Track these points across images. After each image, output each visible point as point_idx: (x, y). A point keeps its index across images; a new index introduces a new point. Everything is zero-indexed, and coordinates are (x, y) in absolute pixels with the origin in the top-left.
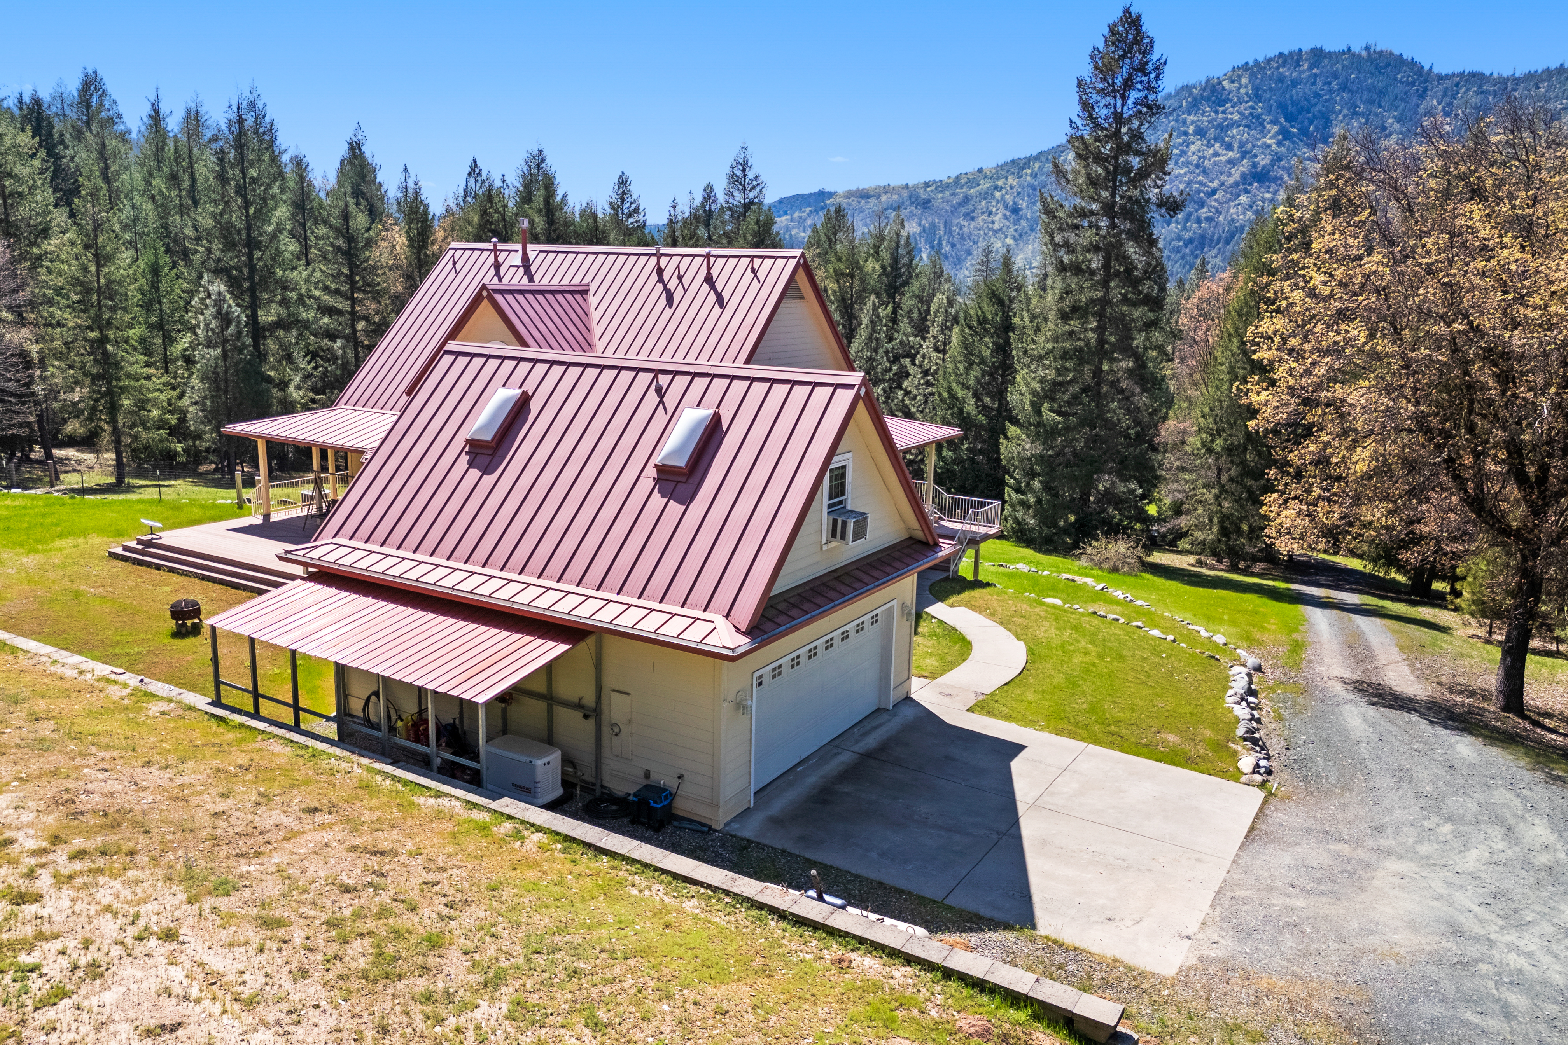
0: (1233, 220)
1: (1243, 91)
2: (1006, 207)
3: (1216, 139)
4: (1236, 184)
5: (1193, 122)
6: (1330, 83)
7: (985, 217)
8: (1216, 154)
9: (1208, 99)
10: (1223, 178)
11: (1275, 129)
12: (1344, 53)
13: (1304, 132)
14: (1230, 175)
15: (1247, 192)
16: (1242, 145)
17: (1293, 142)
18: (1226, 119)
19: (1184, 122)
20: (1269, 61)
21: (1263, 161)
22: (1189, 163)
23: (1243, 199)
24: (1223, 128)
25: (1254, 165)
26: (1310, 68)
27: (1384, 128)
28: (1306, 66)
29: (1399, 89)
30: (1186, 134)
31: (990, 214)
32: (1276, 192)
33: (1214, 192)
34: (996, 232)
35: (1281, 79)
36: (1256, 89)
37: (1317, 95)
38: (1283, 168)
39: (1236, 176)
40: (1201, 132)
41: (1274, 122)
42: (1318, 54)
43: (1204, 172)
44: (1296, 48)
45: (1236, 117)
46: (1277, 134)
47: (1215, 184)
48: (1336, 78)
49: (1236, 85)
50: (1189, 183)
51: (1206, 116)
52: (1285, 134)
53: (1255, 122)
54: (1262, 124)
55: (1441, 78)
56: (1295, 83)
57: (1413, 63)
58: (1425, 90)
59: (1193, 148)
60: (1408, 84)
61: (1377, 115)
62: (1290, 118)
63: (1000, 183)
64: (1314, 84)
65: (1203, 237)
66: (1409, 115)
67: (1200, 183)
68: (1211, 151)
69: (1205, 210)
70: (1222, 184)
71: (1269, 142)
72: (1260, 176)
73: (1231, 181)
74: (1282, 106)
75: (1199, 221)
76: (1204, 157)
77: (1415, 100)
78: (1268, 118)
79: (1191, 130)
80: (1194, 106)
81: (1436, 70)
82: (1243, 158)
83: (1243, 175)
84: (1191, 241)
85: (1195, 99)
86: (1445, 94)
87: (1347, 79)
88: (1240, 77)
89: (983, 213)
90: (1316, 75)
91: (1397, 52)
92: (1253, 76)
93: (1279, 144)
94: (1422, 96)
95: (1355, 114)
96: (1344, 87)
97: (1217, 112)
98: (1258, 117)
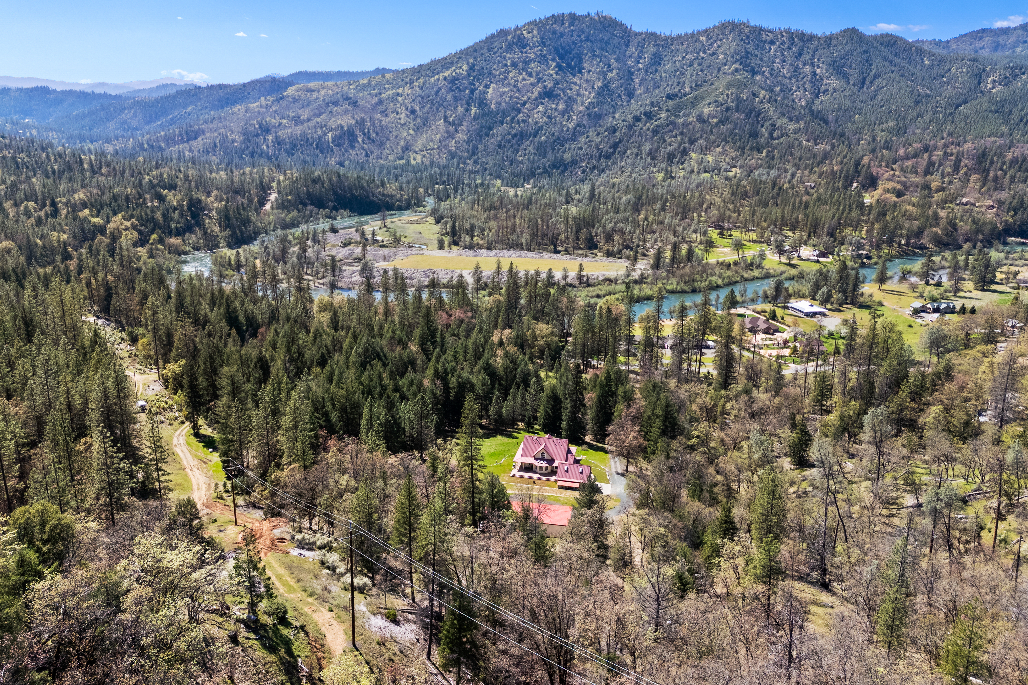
0: (537, 122)
1: (535, 39)
2: (407, 109)
3: (523, 69)
4: (536, 99)
5: (509, 59)
6: (580, 36)
7: (394, 115)
8: (524, 79)
9: (517, 44)
10: (529, 94)
11: (554, 64)
12: (586, 17)
13: (569, 65)
14: (532, 93)
15: (543, 104)
16: (537, 74)
17: (564, 73)
18: (527, 57)
19: (505, 58)
20: (547, 19)
21: (549, 84)
22: (510, 84)
23: (541, 108)
24: (527, 63)
25: (545, 87)
26: (569, 26)
27: (609, 66)
28: (567, 25)
29: (615, 41)
30: (506, 65)
31: (397, 113)
32: (557, 104)
33: (525, 103)
34: (403, 125)
35: (554, 32)
36: (542, 38)
37: (574, 43)
38: (561, 89)
39: (535, 95)
40: (514, 65)
41: (553, 60)
42: (573, 17)
43: (518, 90)
44: (561, 12)
45: (533, 56)
46: (556, 67)
47: (525, 98)
48: (583, 33)
49: (531, 35)
50: (511, 98)
51: (515, 55)
52: (559, 66)
53: (543, 59)
54: (546, 61)
55: (637, 34)
56: (562, 35)
57: (622, 24)
58: (629, 41)
59: (511, 75)
60: (620, 37)
61: (605, 57)
62: (561, 57)
63: (400, 90)
64: (572, 36)
65: (521, 133)
66: (622, 56)
67: (517, 98)
68: (521, 77)
69: (521, 115)
70: (529, 99)
71: (552, 72)
72: (548, 94)
73: (533, 96)
74: (556, 49)
75: (518, 123)
76: (517, 81)
77: (624, 47)
78: (550, 57)
79: (509, 63)
80: (509, 48)
81: (633, 29)
82: (538, 82)
83: (540, 93)
84: (515, 136)
85: (509, 44)
86: (638, 46)
87: (589, 33)
88: (532, 29)
89: (393, 112)
90: (572, 31)
91: (613, 17)
92: (539, 30)
93: (557, 73)
94: (627, 46)
95: (594, 55)
96: (587, 39)
97: (522, 52)
98: (544, 56)
